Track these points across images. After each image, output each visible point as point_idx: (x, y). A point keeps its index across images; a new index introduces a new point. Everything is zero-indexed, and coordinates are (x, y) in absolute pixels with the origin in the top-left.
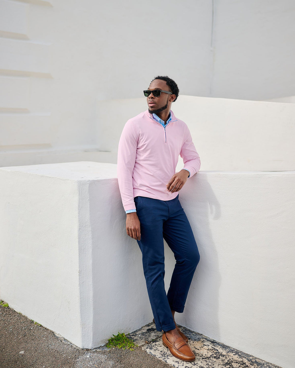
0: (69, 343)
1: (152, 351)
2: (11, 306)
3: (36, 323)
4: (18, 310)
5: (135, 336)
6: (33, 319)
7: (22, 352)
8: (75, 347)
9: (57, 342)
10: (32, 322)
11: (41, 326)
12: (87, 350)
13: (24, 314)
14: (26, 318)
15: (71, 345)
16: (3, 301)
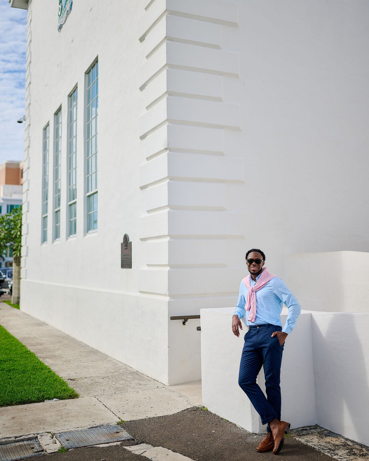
0: (244, 430)
1: (299, 439)
2: (209, 409)
3: (225, 420)
4: (213, 412)
5: (291, 431)
6: (223, 417)
7: (214, 431)
8: (248, 432)
9: (237, 429)
10: (222, 419)
11: (228, 421)
12: (256, 434)
13: (217, 414)
14: (219, 417)
15: (246, 431)
16: (204, 407)
